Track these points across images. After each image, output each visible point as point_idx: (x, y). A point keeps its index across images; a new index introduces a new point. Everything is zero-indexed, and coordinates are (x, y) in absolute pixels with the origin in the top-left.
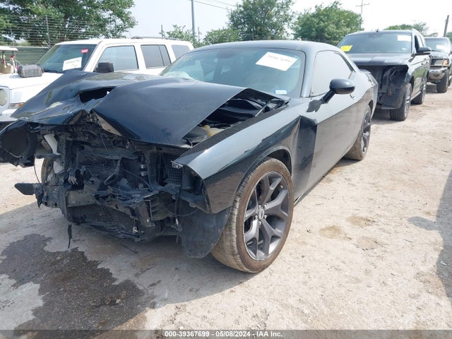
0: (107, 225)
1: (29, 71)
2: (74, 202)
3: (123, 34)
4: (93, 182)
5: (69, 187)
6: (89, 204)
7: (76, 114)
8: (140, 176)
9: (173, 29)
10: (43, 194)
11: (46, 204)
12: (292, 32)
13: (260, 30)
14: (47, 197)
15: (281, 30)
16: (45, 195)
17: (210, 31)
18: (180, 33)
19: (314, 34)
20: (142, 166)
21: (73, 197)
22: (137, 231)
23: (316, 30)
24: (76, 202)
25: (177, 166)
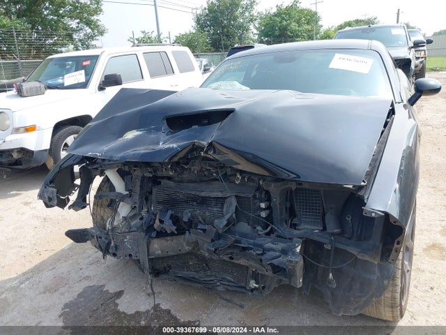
0: (200, 275)
1: (31, 89)
2: (160, 252)
3: (93, 43)
4: (204, 230)
5: (154, 234)
6: (180, 253)
7: (183, 148)
8: (259, 216)
9: (142, 36)
10: (109, 243)
11: (114, 255)
12: (255, 31)
13: (228, 32)
14: (116, 247)
15: (247, 30)
16: (113, 244)
17: (178, 35)
18: (149, 38)
19: (277, 33)
20: (263, 205)
21: (158, 246)
22: (257, 286)
23: (279, 29)
24: (162, 251)
25: (373, 215)
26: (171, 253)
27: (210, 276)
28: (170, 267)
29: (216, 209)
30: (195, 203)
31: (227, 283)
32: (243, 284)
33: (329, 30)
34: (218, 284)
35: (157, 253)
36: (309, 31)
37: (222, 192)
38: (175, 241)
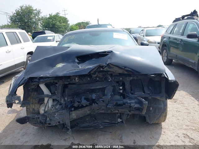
4: (103, 101)
5: (73, 109)
6: (85, 115)
7: (95, 67)
11: (49, 124)
15: (38, 24)
16: (48, 119)
19: (51, 26)
20: (121, 88)
21: (75, 115)
22: (121, 120)
23: (52, 24)
24: (77, 116)
25: (172, 81)
26: (81, 116)
27: (96, 123)
28: (78, 124)
29: (99, 93)
30: (88, 93)
31: (104, 124)
32: (114, 122)
33: (72, 26)
34: (100, 125)
35: (74, 118)
36: (65, 26)
37: (101, 86)
38: (83, 110)
